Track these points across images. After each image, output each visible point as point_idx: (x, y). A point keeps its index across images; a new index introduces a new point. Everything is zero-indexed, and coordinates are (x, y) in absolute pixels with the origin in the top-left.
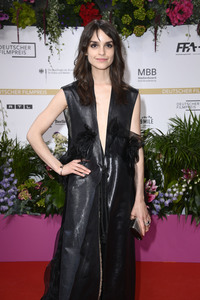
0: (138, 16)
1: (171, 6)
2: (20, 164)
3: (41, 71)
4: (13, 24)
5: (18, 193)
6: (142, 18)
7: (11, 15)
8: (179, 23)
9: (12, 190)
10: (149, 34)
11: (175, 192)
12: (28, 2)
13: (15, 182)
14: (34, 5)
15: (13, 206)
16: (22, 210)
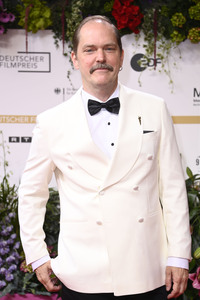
0: (194, 15)
3: (57, 91)
4: (21, 28)
5: (21, 261)
7: (18, 14)
9: (12, 257)
13: (17, 246)
15: (12, 281)
16: (24, 288)
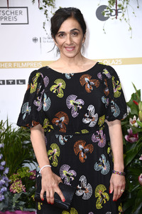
2: (12, 150)
3: (35, 40)
5: (10, 184)
9: (3, 181)
13: (7, 171)
15: (4, 201)
16: (14, 206)
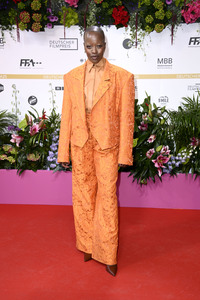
0: (158, 16)
1: (186, 8)
4: (61, 24)
6: (161, 18)
7: (60, 17)
8: (192, 21)
10: (167, 31)
11: (184, 156)
12: (73, 7)
14: (77, 9)
